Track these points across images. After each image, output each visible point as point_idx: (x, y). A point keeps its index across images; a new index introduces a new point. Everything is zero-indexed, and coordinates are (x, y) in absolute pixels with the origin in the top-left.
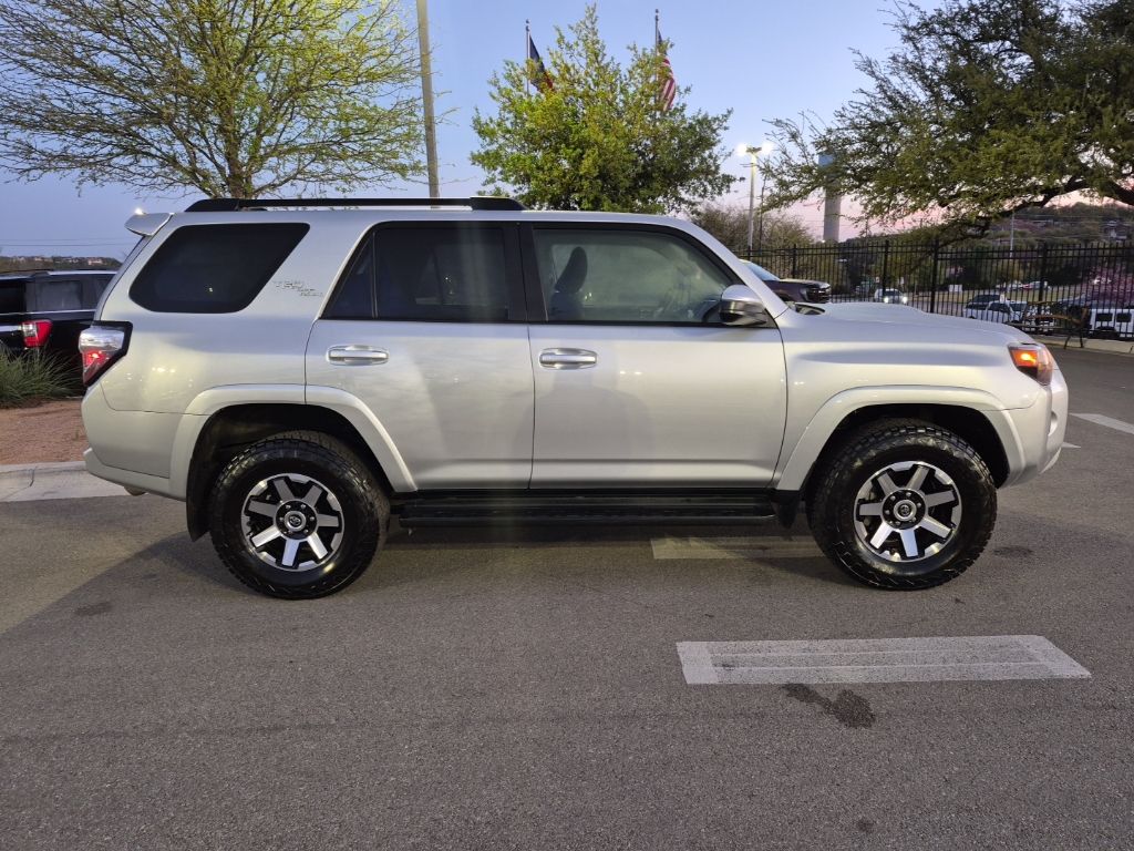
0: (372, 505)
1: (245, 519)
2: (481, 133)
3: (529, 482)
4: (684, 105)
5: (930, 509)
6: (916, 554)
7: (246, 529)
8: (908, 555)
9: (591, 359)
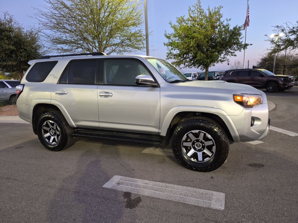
0: (65, 130)
1: (43, 131)
2: (167, 37)
3: (99, 127)
4: (228, 24)
5: (207, 146)
6: (202, 160)
7: (43, 133)
8: (199, 160)
9: (111, 95)
